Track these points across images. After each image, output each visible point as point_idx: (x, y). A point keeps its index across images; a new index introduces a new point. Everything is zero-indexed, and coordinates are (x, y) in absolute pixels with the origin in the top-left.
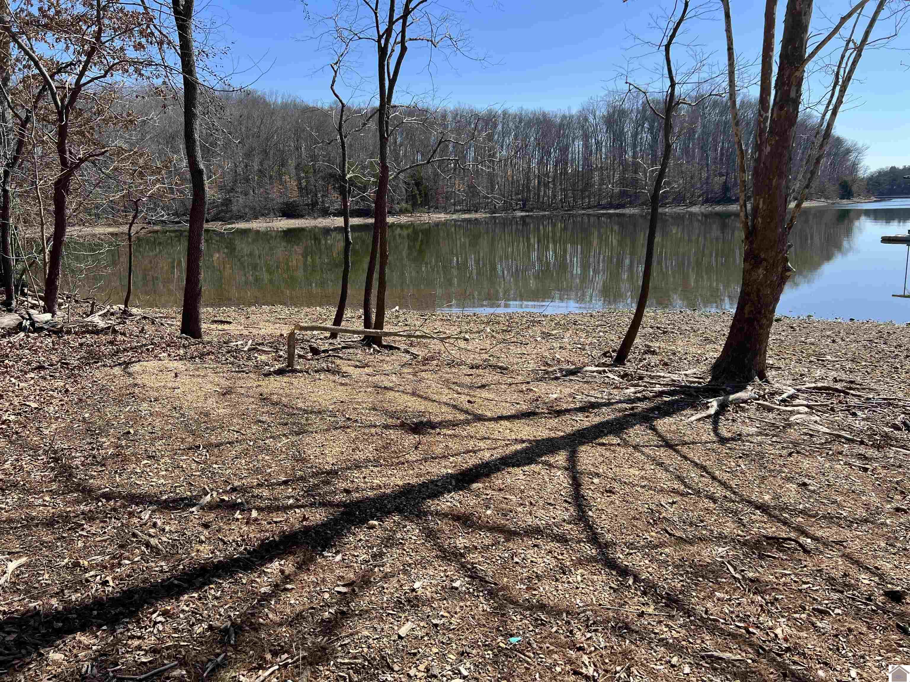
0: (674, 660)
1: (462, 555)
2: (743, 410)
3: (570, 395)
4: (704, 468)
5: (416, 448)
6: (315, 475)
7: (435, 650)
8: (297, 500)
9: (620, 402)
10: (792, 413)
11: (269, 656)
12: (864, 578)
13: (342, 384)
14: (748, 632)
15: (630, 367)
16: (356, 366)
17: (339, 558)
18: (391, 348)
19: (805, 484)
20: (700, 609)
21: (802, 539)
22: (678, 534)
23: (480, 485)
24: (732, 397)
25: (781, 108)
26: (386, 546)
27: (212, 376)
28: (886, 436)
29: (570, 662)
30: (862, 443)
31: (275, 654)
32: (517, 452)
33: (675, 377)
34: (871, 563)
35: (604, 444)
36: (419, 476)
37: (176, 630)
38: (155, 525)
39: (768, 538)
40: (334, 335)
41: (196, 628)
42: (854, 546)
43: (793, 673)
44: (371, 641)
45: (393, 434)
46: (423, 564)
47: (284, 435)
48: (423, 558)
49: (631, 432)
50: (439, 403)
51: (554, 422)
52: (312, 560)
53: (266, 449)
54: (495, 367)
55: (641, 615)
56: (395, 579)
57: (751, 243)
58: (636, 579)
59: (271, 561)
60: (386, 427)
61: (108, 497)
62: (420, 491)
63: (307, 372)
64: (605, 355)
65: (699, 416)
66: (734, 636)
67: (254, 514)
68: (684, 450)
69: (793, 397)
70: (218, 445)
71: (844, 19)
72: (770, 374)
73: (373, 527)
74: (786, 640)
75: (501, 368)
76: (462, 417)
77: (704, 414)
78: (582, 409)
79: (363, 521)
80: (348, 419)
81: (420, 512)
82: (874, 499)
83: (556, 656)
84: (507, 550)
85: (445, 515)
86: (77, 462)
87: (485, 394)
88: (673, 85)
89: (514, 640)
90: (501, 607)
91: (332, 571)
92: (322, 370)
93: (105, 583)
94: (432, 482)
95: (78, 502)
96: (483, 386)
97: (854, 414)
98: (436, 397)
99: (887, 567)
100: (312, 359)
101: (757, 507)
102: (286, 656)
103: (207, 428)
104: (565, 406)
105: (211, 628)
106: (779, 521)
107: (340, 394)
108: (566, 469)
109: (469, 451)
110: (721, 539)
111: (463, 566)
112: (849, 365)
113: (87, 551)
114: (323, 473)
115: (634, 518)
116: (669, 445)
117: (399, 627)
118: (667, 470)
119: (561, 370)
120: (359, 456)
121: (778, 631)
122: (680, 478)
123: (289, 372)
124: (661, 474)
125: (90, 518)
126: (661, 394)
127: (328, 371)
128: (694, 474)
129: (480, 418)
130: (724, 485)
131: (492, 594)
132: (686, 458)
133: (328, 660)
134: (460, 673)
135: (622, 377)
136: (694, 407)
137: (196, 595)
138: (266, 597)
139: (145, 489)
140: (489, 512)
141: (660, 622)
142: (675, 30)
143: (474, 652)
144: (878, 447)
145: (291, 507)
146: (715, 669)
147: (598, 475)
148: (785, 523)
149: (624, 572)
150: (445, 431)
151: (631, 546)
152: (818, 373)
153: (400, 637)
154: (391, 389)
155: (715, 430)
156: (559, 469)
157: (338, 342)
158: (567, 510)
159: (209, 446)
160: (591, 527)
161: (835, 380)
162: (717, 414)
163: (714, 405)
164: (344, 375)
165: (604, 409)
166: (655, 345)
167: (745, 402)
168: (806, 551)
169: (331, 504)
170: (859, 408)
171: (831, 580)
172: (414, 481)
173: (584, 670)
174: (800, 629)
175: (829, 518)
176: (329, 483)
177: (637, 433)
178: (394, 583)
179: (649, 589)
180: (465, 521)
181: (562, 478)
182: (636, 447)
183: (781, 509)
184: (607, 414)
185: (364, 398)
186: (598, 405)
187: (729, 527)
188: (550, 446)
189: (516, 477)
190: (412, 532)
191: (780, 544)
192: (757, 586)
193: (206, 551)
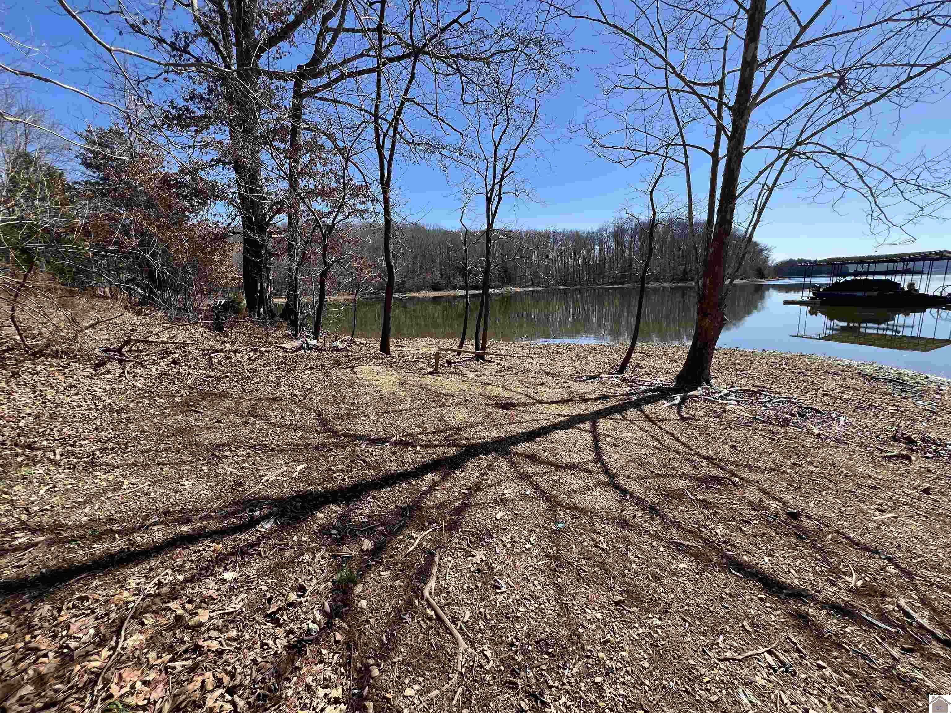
0: (654, 543)
1: (531, 477)
2: (696, 401)
3: (592, 390)
4: (672, 435)
5: (505, 417)
6: (450, 429)
7: (516, 528)
8: (441, 442)
9: (622, 395)
10: (726, 404)
11: (427, 524)
12: (773, 504)
13: (463, 381)
14: (699, 530)
15: (627, 375)
16: (471, 371)
17: (463, 474)
18: (490, 361)
19: (734, 446)
20: (670, 515)
21: (733, 478)
22: (656, 472)
23: (541, 439)
24: (689, 394)
25: (721, 226)
26: (488, 470)
27: (396, 375)
28: (786, 420)
29: (593, 540)
30: (771, 423)
31: (430, 523)
32: (561, 421)
33: (654, 382)
34: (777, 494)
35: (612, 419)
36: (506, 432)
37: (379, 507)
38: (368, 451)
39: (711, 476)
40: (459, 354)
41: (389, 506)
42: (766, 484)
43: (727, 556)
44: (481, 520)
45: (493, 409)
46: (509, 480)
47: (433, 407)
48: (509, 477)
49: (628, 412)
50: (517, 393)
51: (583, 406)
52: (449, 474)
53: (424, 414)
54: (548, 373)
55: (635, 516)
56: (494, 488)
57: (702, 304)
58: (632, 496)
59: (427, 474)
60: (488, 405)
61: (345, 435)
62: (507, 441)
63: (445, 374)
64: (612, 368)
65: (669, 404)
66: (690, 532)
67: (418, 448)
68: (660, 423)
69: (726, 395)
70: (399, 411)
71: (761, 173)
72: (713, 381)
73: (481, 459)
74: (723, 536)
75: (552, 374)
76: (530, 401)
77: (672, 403)
78: (599, 399)
79: (475, 455)
80: (467, 400)
81: (507, 452)
82: (779, 457)
83: (584, 536)
84: (556, 475)
85: (521, 455)
86: (330, 417)
87: (543, 388)
88: (654, 213)
89: (560, 525)
90: (553, 507)
91: (460, 481)
92: (453, 373)
93: (344, 480)
94: (513, 436)
95: (330, 437)
96: (541, 384)
97: (766, 406)
98: (515, 389)
99: (787, 497)
100: (448, 367)
101: (705, 459)
102: (436, 524)
103: (394, 402)
104: (589, 397)
105: (397, 506)
106: (719, 467)
107: (463, 386)
108: (590, 432)
109: (533, 420)
110: (682, 476)
111: (531, 483)
112: (762, 377)
113: (335, 463)
114: (454, 428)
115: (630, 461)
116: (651, 420)
117: (496, 514)
118: (650, 435)
119: (587, 376)
120: (474, 420)
121: (718, 531)
122: (658, 440)
123: (435, 373)
124: (645, 436)
125: (336, 446)
126: (646, 391)
127: (456, 373)
128: (666, 438)
129: (540, 402)
130: (685, 445)
131: (548, 499)
132: (661, 428)
133: (458, 528)
134: (530, 541)
135: (623, 381)
136: (666, 399)
137: (389, 489)
138: (425, 493)
139: (362, 433)
140: (546, 454)
141: (646, 521)
142: (657, 182)
143: (538, 530)
144: (782, 426)
145: (437, 446)
146: (678, 550)
147: (608, 436)
148: (722, 468)
149: (624, 491)
150: (521, 409)
151: (628, 477)
152: (743, 381)
153: (497, 519)
154: (490, 384)
155: (679, 413)
156: (586, 432)
157: (461, 357)
158: (591, 455)
159: (395, 411)
160: (604, 465)
161: (753, 386)
162: (680, 403)
163: (678, 399)
164: (465, 376)
165: (612, 399)
166: (642, 363)
167: (697, 397)
168: (735, 485)
169: (458, 445)
170: (769, 403)
171: (751, 503)
172: (503, 435)
173: (601, 546)
174: (732, 531)
175: (750, 467)
176: (457, 434)
177: (632, 413)
178: (493, 490)
179: (639, 502)
180: (532, 458)
181: (587, 437)
182: (631, 421)
183: (720, 460)
184: (614, 402)
185: (476, 389)
186: (609, 397)
187: (688, 469)
188: (581, 419)
189: (561, 435)
190: (503, 463)
191: (719, 481)
192: (705, 504)
193: (394, 467)
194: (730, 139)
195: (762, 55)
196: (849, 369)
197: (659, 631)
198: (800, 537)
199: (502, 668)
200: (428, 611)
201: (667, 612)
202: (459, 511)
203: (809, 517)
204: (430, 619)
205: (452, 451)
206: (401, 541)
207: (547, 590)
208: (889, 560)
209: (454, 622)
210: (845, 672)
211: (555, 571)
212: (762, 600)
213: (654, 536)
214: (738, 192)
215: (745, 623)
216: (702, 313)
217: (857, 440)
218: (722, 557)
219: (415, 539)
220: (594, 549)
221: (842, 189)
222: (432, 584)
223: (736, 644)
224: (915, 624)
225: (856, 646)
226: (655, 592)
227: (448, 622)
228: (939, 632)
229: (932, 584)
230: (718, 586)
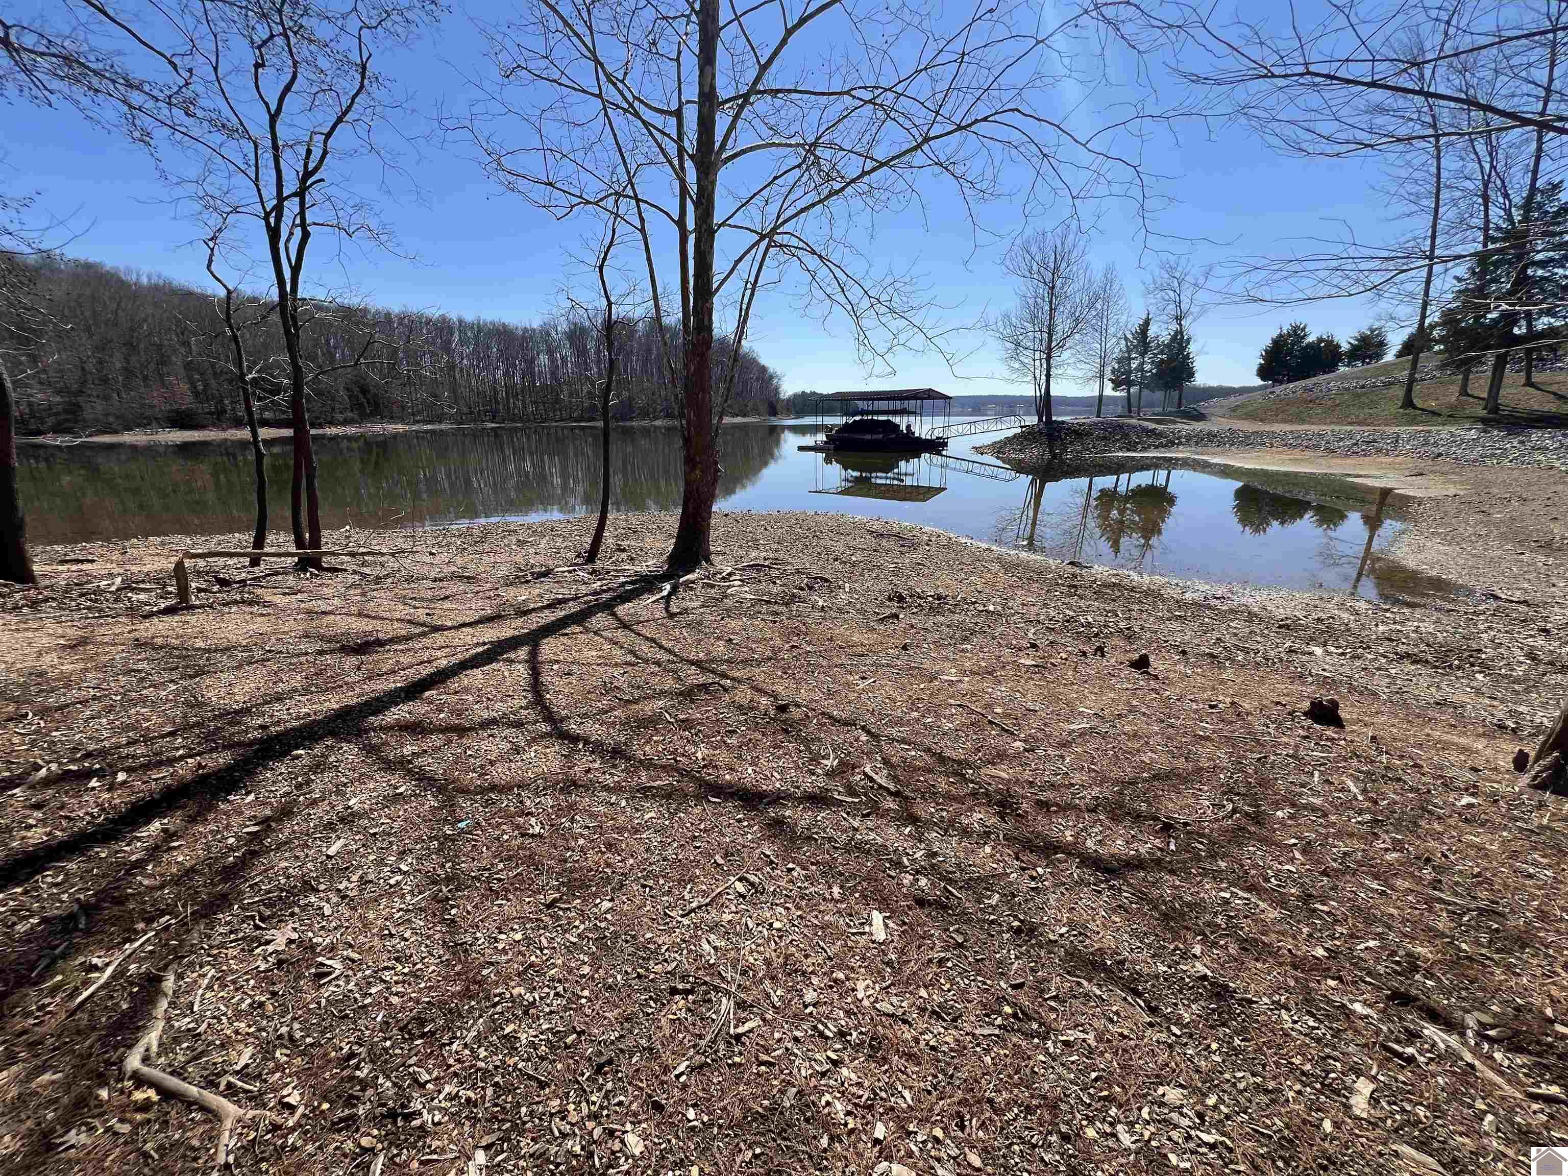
0: (613, 800)
1: (410, 762)
2: (691, 589)
3: (538, 595)
4: (653, 640)
5: (359, 669)
6: (215, 718)
7: (371, 858)
8: (190, 749)
9: (586, 595)
10: (729, 587)
11: (141, 926)
12: (764, 701)
13: (262, 615)
14: (676, 761)
15: (598, 564)
16: (284, 594)
17: (251, 797)
18: (336, 570)
19: (730, 640)
20: (639, 754)
21: (724, 682)
22: (627, 697)
23: (434, 692)
24: (681, 580)
25: (699, 333)
26: (315, 773)
27: (51, 627)
28: (794, 595)
29: (518, 827)
30: (776, 603)
31: (149, 921)
32: (478, 654)
33: (638, 569)
34: (769, 688)
35: (566, 634)
36: (359, 696)
39: (698, 686)
40: (255, 562)
41: (18, 927)
42: (760, 679)
43: (707, 782)
44: (291, 870)
45: (329, 659)
46: (362, 779)
47: (172, 681)
48: (362, 775)
49: (594, 620)
50: (391, 620)
51: (519, 622)
52: (211, 808)
53: (144, 701)
54: (461, 578)
55: (588, 771)
56: (326, 802)
57: (688, 449)
58: (586, 742)
59: (148, 822)
60: (321, 653)
62: (361, 711)
63: (211, 607)
64: (578, 556)
65: (654, 598)
66: (664, 767)
67: (121, 777)
68: (639, 628)
69: (730, 574)
70: (60, 708)
71: (737, 262)
72: (715, 559)
73: (298, 757)
74: (704, 759)
75: (467, 578)
76: (418, 630)
77: (658, 596)
78: (548, 606)
79: (284, 754)
80: (270, 651)
81: (360, 730)
82: (778, 642)
83: (504, 827)
84: (460, 746)
85: (391, 728)
87: (447, 605)
88: (610, 304)
89: (462, 825)
90: (450, 799)
91: (240, 814)
92: (235, 602)
94: (376, 698)
96: (445, 598)
97: (774, 583)
98: (387, 615)
99: (779, 688)
100: (220, 592)
101: (693, 664)
102: (168, 917)
103: (42, 691)
104: (532, 606)
105: (44, 920)
106: (709, 671)
107: (260, 625)
108: (526, 661)
109: (422, 663)
110: (662, 694)
111: (409, 771)
112: (775, 546)
114: (229, 713)
115: (589, 692)
116: (625, 626)
117: (328, 847)
118: (622, 647)
119: (533, 574)
120: (281, 687)
121: (699, 755)
122: (633, 653)
123: (182, 609)
124: (616, 651)
126: (623, 584)
127: (243, 602)
128: (645, 648)
129: (438, 629)
130: (669, 651)
131: (441, 790)
132: (639, 635)
133: (231, 905)
134: (400, 870)
135: (591, 574)
136: (651, 592)
137: (19, 890)
138: (140, 864)
140: (442, 716)
141: (604, 773)
142: (606, 254)
143: (418, 847)
144: (786, 604)
145: (182, 758)
146: (646, 797)
147: (557, 662)
148: (713, 672)
149: (575, 739)
150: (395, 647)
151: (584, 716)
152: (753, 554)
153: (329, 857)
154: (330, 613)
155: (667, 609)
156: (520, 663)
157: (258, 571)
158: (525, 697)
159: (43, 712)
160: (547, 708)
161: (765, 559)
162: (670, 594)
163: (667, 587)
164: (266, 605)
165: (571, 604)
166: (624, 544)
167: (693, 582)
168: (726, 690)
169: (240, 744)
170: (778, 578)
171: (740, 707)
172: (353, 702)
173: (531, 832)
174: (715, 748)
175: (745, 662)
176: (239, 723)
177: (600, 620)
178: (325, 806)
179: (598, 748)
180: (415, 729)
181: (522, 670)
182: (596, 633)
183: (712, 661)
184: (573, 608)
185: (293, 626)
186: (564, 601)
187: (669, 683)
188: (513, 643)
189: (475, 677)
190: (350, 753)
191: (707, 689)
192: (686, 724)
193: (37, 836)
194: (697, 204)
195: (724, 88)
196: (857, 526)
197: (609, 916)
198: (786, 731)
199: (325, 1106)
200: (139, 1096)
201: (622, 886)
202: (232, 873)
203: (798, 706)
204: (146, 1106)
205: (223, 759)
206: (53, 991)
207: (428, 937)
208: (863, 728)
209: (210, 1084)
210: (812, 864)
211: (448, 899)
212: (739, 821)
213: (617, 789)
214: (715, 286)
215: (717, 857)
216: (690, 462)
217: (858, 606)
218: (700, 786)
219: (101, 970)
220: (519, 841)
221: (828, 301)
222: (152, 1038)
223: (704, 887)
224: (876, 786)
225: (825, 832)
226: (608, 865)
227: (194, 1090)
228: (892, 787)
229: (894, 740)
230: (692, 824)
